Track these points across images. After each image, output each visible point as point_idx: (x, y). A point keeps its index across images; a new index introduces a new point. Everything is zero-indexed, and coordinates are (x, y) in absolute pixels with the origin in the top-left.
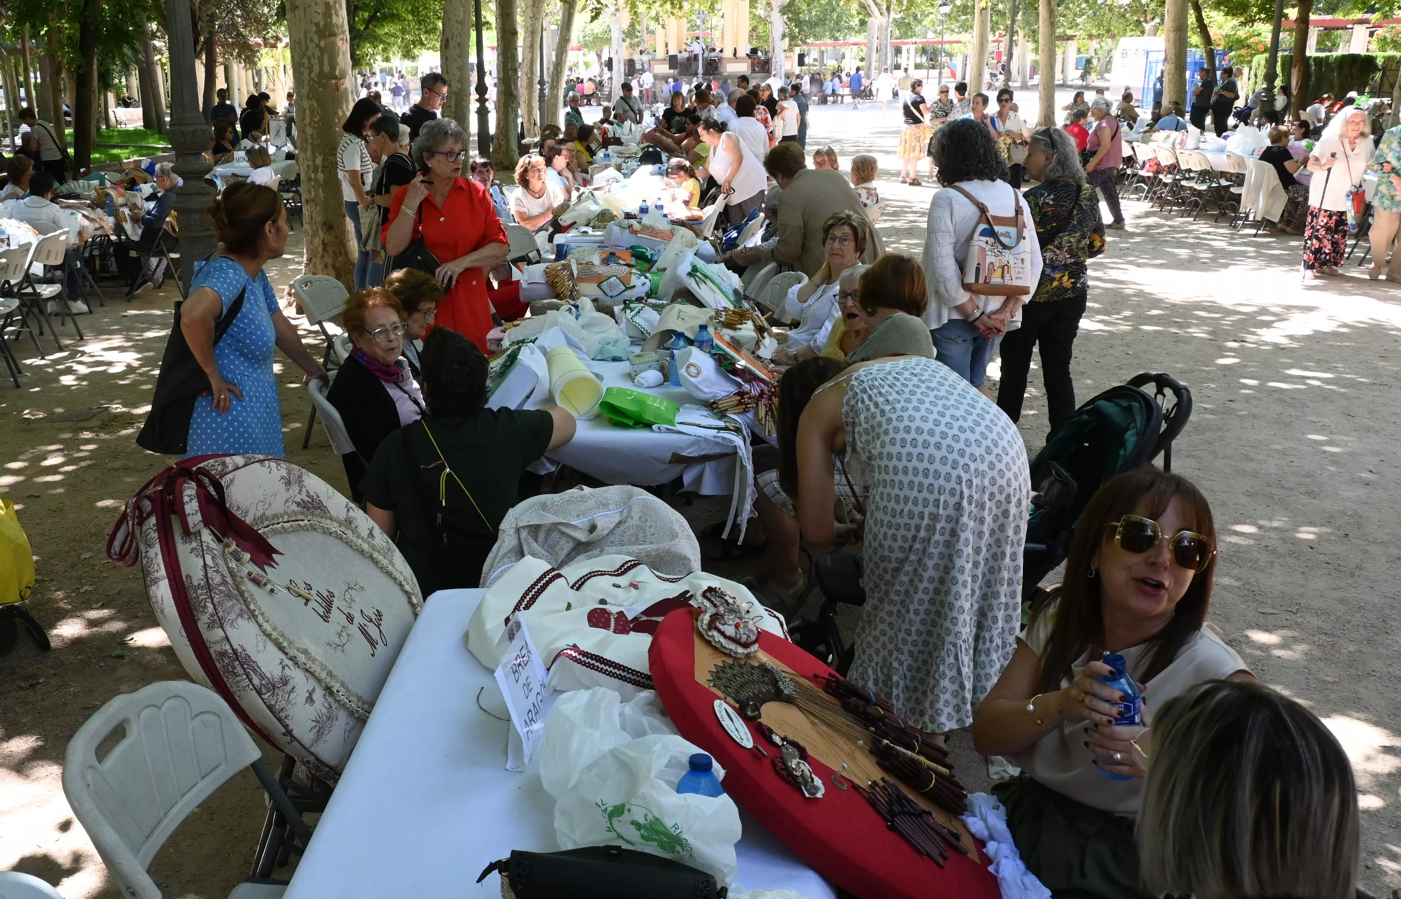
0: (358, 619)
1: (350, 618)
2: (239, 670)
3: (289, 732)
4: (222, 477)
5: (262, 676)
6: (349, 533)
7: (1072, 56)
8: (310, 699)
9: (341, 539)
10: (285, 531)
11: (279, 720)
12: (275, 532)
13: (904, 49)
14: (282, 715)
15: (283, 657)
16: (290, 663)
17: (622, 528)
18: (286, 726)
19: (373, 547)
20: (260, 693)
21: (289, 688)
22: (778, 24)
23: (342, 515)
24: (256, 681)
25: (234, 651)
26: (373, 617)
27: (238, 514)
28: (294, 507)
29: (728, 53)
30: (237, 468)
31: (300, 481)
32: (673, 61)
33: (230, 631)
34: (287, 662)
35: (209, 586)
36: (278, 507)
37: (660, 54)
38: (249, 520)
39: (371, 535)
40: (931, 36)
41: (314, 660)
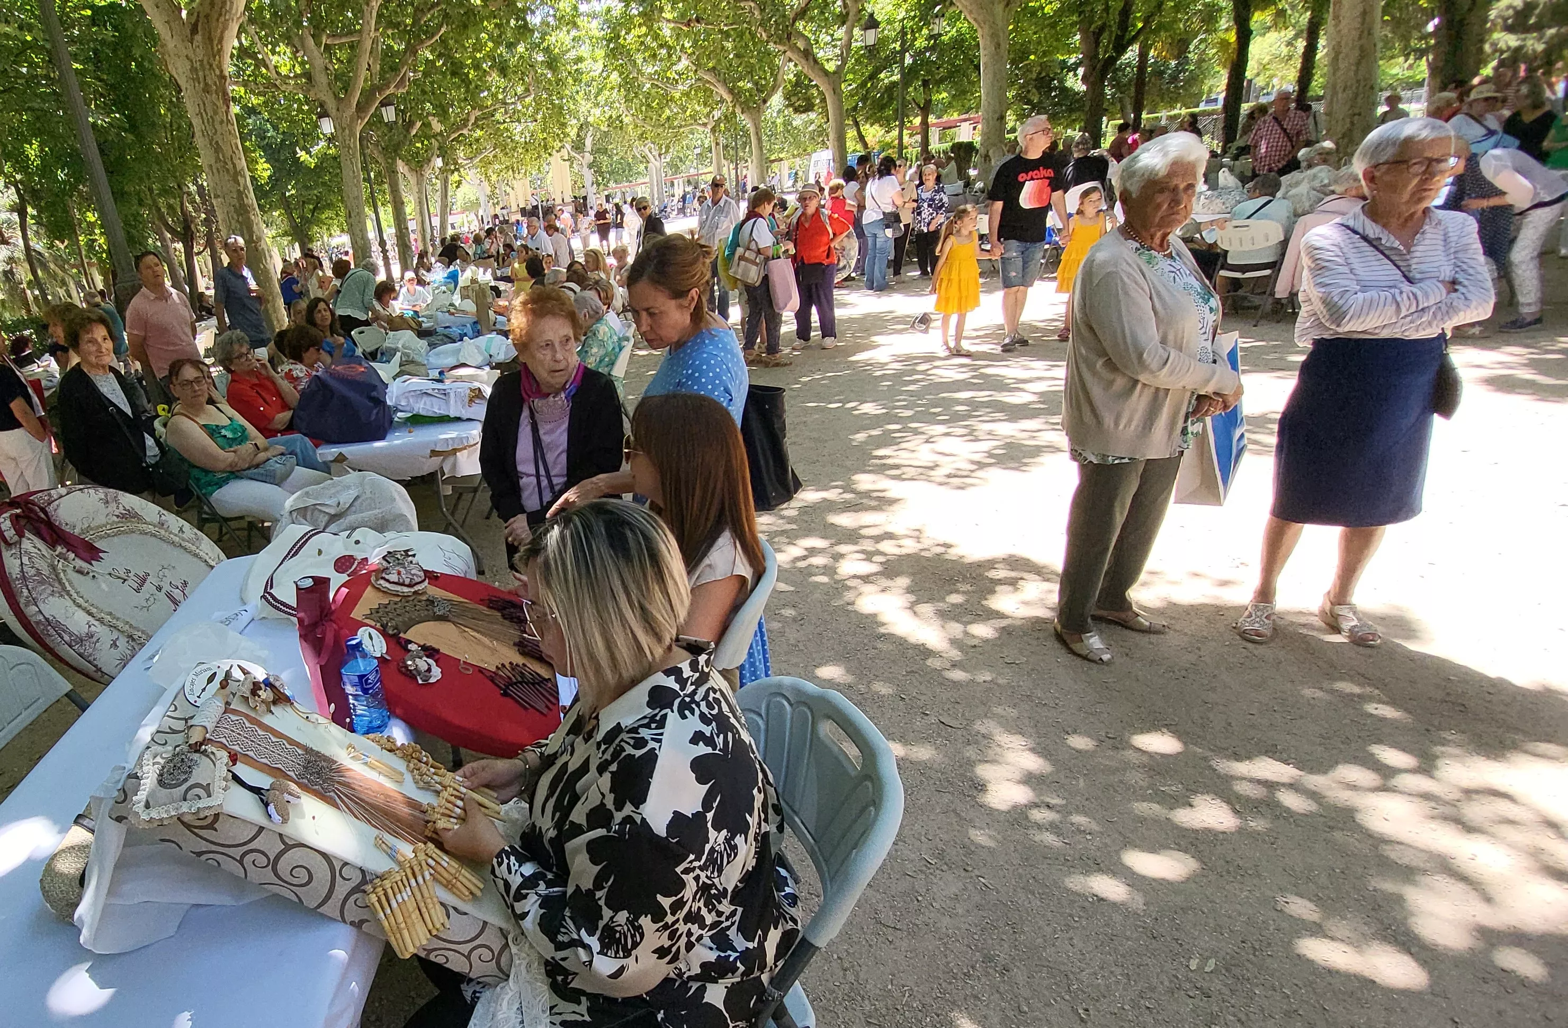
0: (166, 587)
1: (159, 589)
2: (52, 631)
3: (99, 670)
4: (49, 504)
5: (71, 634)
6: (163, 532)
7: (786, 172)
8: (114, 645)
9: (155, 536)
10: (109, 536)
11: (89, 662)
12: (101, 537)
13: (676, 182)
14: (91, 658)
15: (90, 618)
16: (96, 623)
17: (359, 501)
18: (96, 666)
19: (183, 540)
20: (71, 646)
21: (94, 639)
22: (589, 176)
23: (156, 520)
24: (67, 638)
25: (47, 619)
26: (180, 585)
27: (67, 529)
28: (115, 518)
29: (559, 201)
30: (61, 497)
31: (116, 499)
32: (523, 212)
33: (42, 606)
34: (93, 621)
35: (24, 578)
36: (101, 519)
37: (514, 208)
38: (77, 532)
39: (181, 530)
40: (693, 171)
41: (118, 619)
